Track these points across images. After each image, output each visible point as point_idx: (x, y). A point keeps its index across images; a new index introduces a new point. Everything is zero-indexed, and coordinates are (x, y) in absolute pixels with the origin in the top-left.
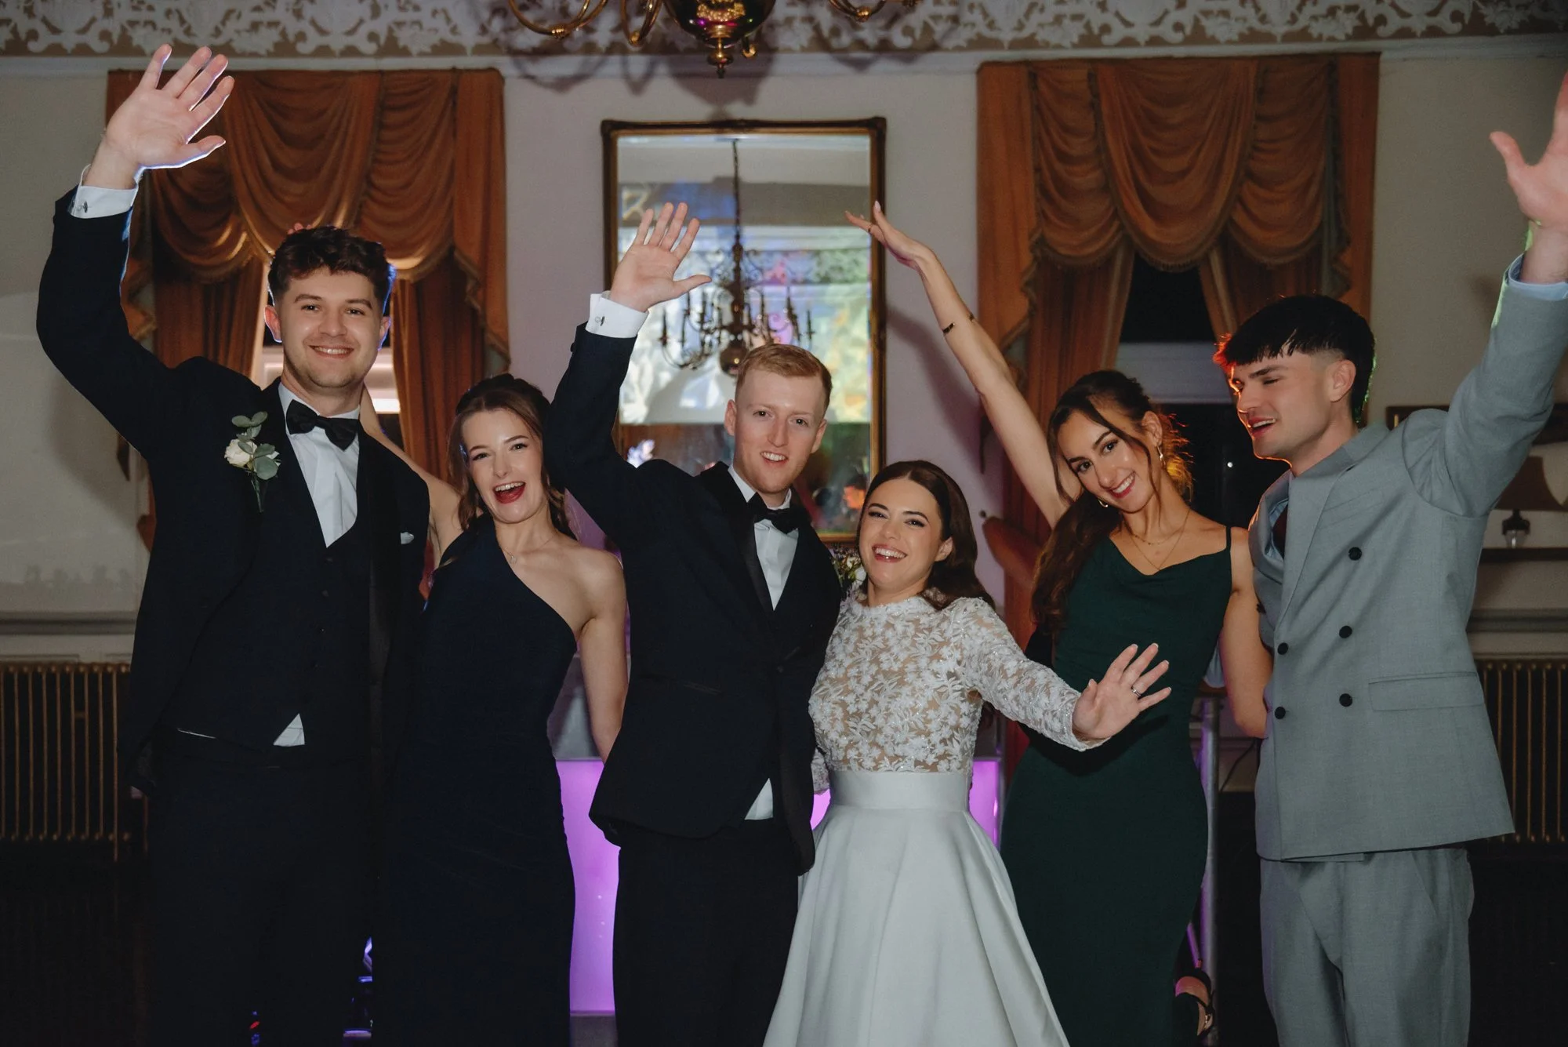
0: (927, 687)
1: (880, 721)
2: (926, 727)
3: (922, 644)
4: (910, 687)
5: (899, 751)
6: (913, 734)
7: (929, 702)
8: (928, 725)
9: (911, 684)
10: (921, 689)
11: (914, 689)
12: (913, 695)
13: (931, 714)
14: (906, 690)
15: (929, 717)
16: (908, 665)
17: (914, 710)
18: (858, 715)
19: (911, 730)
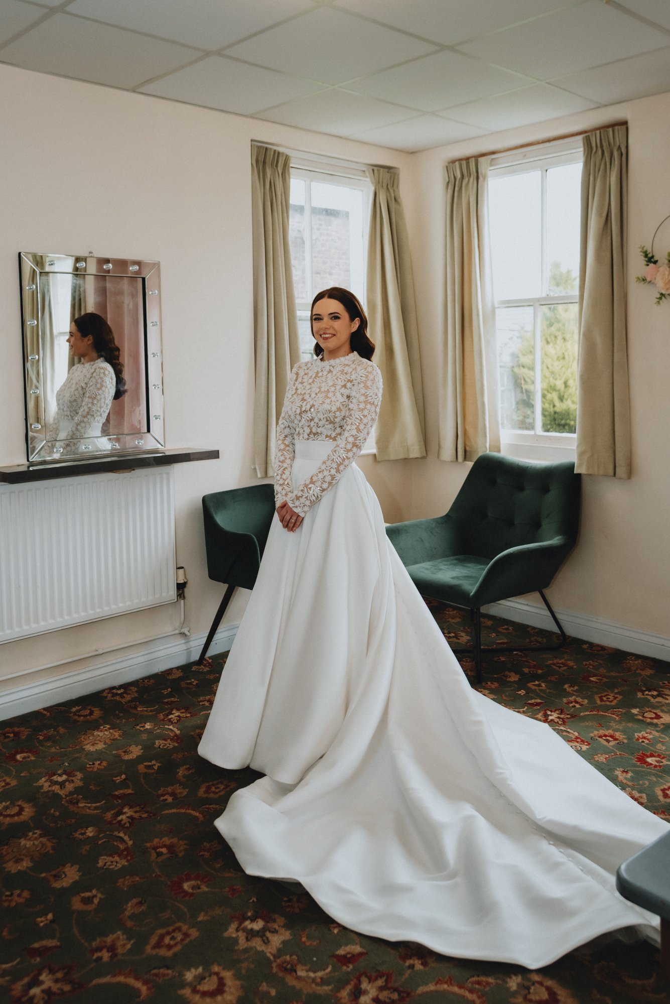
0: (338, 401)
1: (314, 415)
2: (334, 420)
3: (340, 379)
4: (330, 400)
5: (319, 430)
6: (327, 423)
7: (337, 408)
8: (336, 419)
9: (330, 398)
10: (334, 402)
11: (331, 401)
12: (331, 404)
13: (338, 414)
14: (328, 401)
15: (336, 416)
16: (331, 388)
17: (330, 411)
18: (306, 411)
19: (327, 420)
